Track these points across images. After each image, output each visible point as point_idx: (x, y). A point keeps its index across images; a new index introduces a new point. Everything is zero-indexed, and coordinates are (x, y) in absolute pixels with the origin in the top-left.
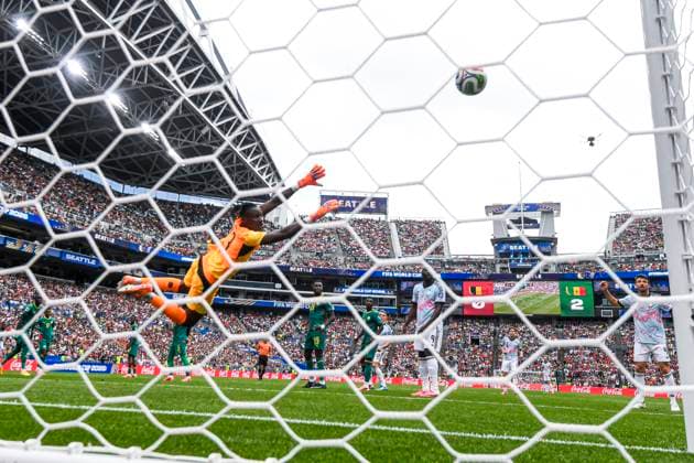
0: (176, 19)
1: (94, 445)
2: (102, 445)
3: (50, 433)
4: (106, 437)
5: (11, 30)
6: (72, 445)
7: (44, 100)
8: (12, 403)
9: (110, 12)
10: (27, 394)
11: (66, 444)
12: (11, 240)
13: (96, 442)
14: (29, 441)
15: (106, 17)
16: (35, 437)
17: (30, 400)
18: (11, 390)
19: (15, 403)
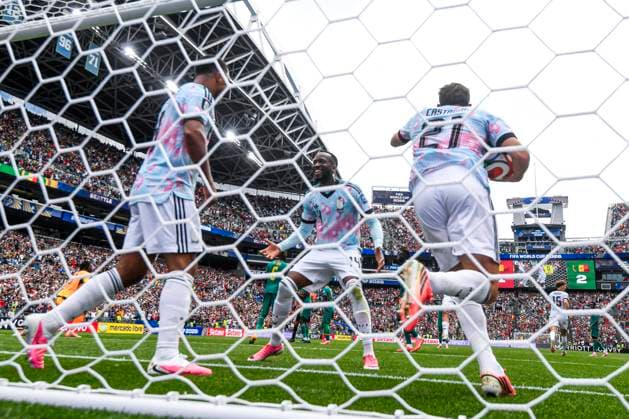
0: (254, 47)
1: (188, 393)
2: (196, 393)
3: (153, 384)
4: (199, 387)
5: (120, 56)
6: (170, 394)
7: (147, 113)
8: (120, 360)
9: (201, 41)
10: (135, 352)
11: (165, 393)
12: (120, 227)
13: (190, 391)
14: (136, 391)
15: (198, 46)
16: (141, 387)
17: (138, 358)
18: (120, 349)
19: (124, 359)
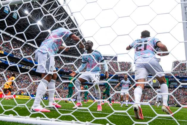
0: (65, 11)
1: (43, 117)
2: (45, 118)
3: (32, 115)
4: (46, 116)
5: (23, 13)
6: (38, 117)
7: (32, 31)
8: (22, 107)
9: (49, 9)
10: (27, 104)
11: (36, 117)
12: (23, 66)
13: (44, 117)
14: (27, 116)
15: (47, 10)
16: (29, 115)
17: (28, 106)
18: (22, 103)
19: (23, 107)
